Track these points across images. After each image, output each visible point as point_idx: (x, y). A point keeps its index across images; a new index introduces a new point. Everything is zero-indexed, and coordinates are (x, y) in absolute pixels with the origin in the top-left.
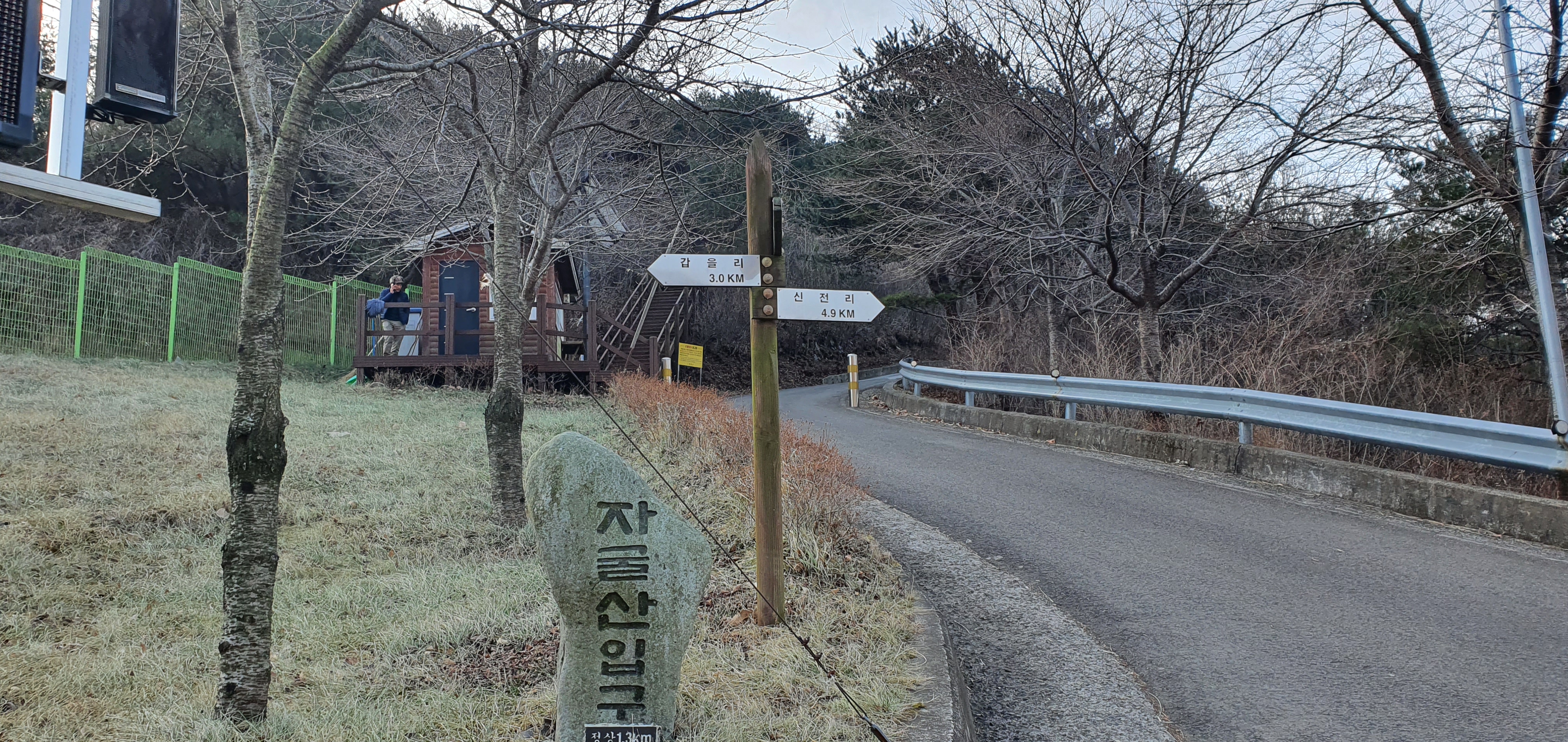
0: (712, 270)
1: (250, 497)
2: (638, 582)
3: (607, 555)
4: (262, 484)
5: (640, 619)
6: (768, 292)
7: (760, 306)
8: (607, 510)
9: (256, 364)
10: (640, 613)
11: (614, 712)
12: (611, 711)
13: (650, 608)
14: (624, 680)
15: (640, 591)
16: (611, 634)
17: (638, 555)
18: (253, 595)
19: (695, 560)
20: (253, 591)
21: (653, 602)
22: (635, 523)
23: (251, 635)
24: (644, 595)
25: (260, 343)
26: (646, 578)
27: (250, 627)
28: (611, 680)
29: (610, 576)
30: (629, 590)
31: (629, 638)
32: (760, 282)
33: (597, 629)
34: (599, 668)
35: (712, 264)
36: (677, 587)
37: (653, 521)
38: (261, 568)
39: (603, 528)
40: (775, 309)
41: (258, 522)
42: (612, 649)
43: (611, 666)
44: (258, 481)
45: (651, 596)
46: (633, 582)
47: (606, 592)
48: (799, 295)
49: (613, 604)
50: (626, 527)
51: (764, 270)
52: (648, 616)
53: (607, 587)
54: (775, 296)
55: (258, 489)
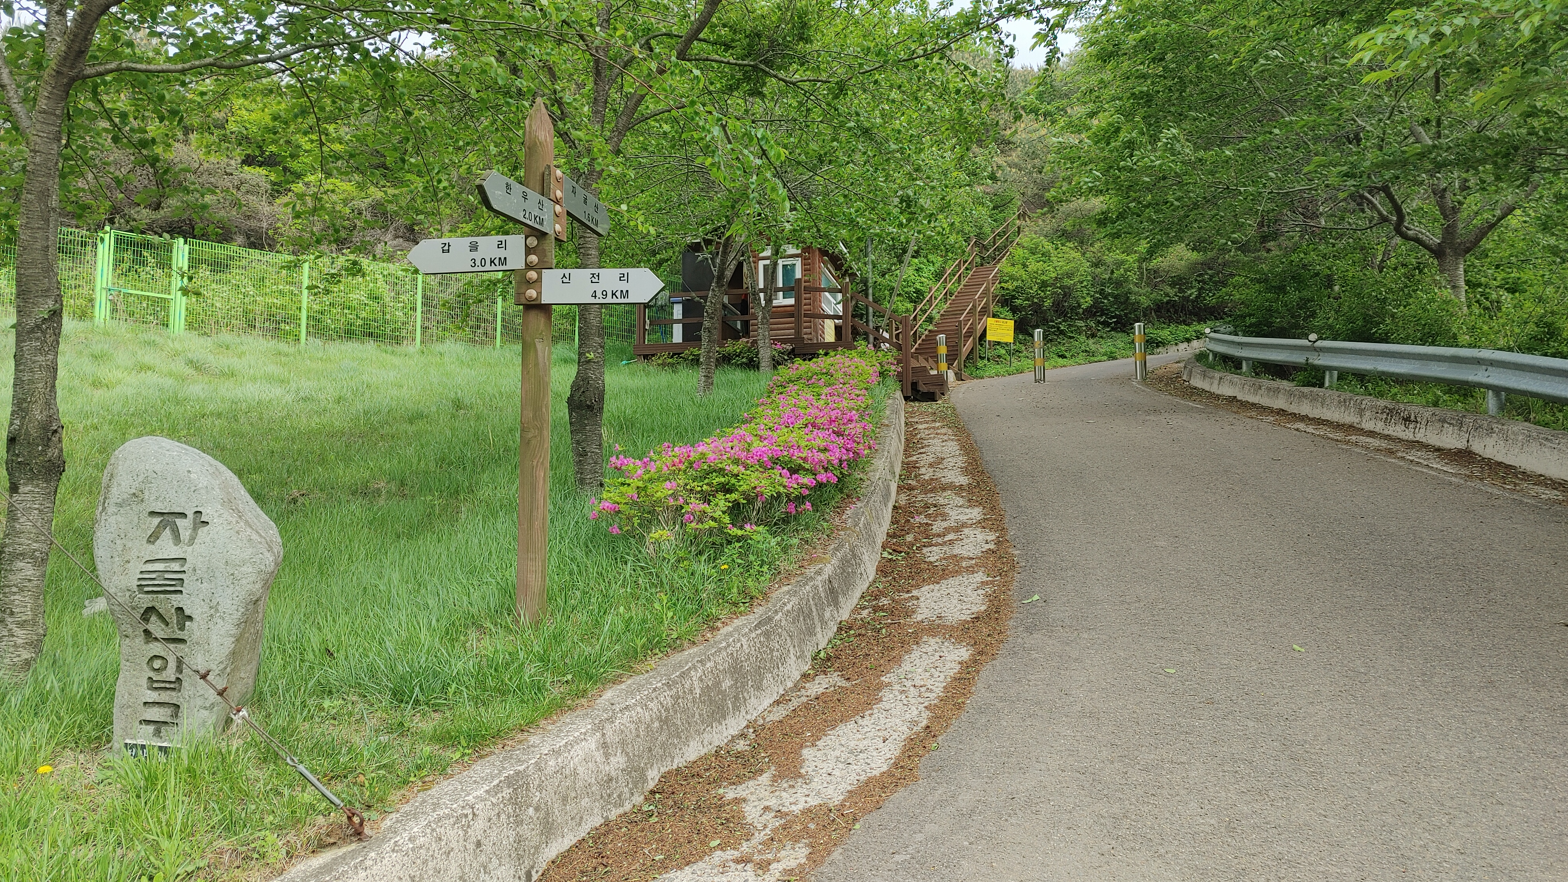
0: (474, 255)
1: (16, 497)
2: (173, 596)
3: (150, 567)
4: (25, 484)
5: (179, 635)
6: (533, 275)
7: (522, 291)
8: (159, 519)
9: (24, 370)
10: (180, 629)
11: (151, 728)
12: (148, 727)
13: (187, 623)
14: (165, 697)
15: (176, 606)
16: (156, 648)
17: (177, 568)
18: (14, 589)
19: (232, 574)
20: (14, 585)
21: (190, 618)
22: (185, 534)
23: (10, 626)
24: (180, 609)
25: (28, 350)
26: (181, 592)
27: (9, 619)
28: (153, 696)
29: (146, 589)
30: (167, 604)
31: (170, 653)
32: (524, 266)
33: (142, 643)
34: (144, 682)
35: (474, 247)
36: (214, 603)
37: (203, 531)
38: (22, 564)
39: (153, 538)
40: (539, 294)
41: (21, 520)
42: (157, 664)
43: (157, 681)
44: (22, 481)
45: (187, 612)
46: (168, 596)
47: (145, 606)
48: (567, 276)
49: (154, 618)
50: (177, 537)
51: (529, 251)
52: (186, 632)
53: (146, 601)
54: (539, 280)
55: (22, 489)
